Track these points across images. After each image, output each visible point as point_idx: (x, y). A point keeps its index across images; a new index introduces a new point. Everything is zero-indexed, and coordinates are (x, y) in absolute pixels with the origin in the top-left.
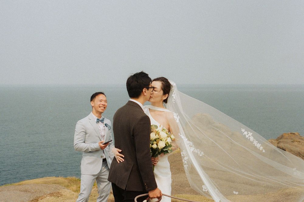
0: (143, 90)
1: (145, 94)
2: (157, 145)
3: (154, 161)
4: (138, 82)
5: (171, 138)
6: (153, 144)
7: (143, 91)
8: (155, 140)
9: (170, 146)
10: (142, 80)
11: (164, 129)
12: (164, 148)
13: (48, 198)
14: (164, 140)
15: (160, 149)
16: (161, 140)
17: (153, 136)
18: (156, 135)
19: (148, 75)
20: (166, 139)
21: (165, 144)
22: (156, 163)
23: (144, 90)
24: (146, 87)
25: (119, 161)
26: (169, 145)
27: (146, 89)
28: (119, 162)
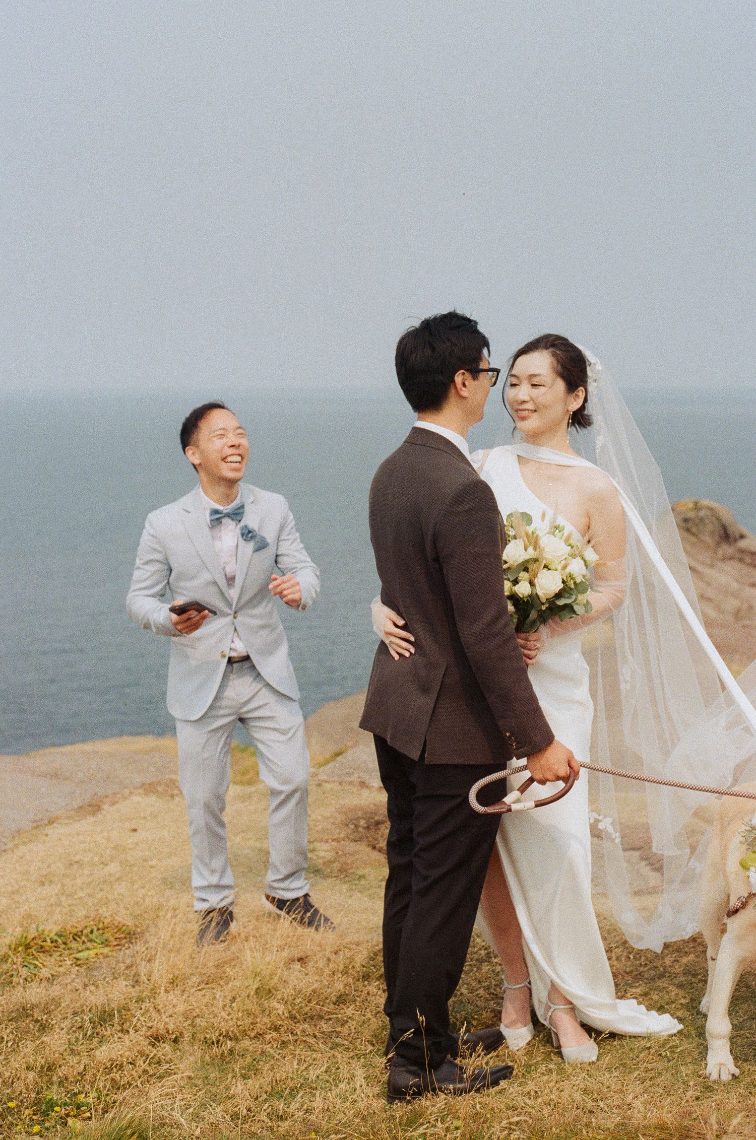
0: (456, 378)
1: (465, 392)
2: (532, 583)
3: (525, 648)
4: (433, 349)
5: (585, 561)
6: (516, 582)
7: (454, 382)
8: (525, 567)
9: (580, 588)
10: (448, 340)
11: (556, 528)
12: (559, 595)
13: (136, 799)
14: (559, 567)
15: (544, 601)
16: (546, 567)
17: (513, 553)
18: (526, 550)
19: (476, 323)
20: (563, 563)
21: (564, 582)
22: (532, 653)
23: (458, 379)
24: (467, 367)
25: (398, 653)
26: (575, 583)
27: (467, 374)
28: (397, 657)
